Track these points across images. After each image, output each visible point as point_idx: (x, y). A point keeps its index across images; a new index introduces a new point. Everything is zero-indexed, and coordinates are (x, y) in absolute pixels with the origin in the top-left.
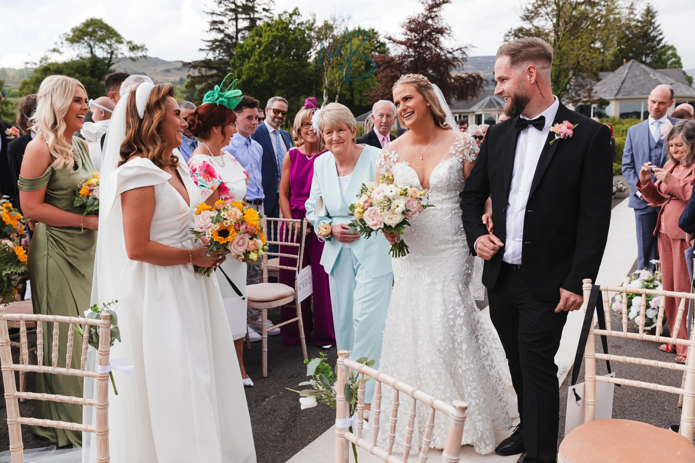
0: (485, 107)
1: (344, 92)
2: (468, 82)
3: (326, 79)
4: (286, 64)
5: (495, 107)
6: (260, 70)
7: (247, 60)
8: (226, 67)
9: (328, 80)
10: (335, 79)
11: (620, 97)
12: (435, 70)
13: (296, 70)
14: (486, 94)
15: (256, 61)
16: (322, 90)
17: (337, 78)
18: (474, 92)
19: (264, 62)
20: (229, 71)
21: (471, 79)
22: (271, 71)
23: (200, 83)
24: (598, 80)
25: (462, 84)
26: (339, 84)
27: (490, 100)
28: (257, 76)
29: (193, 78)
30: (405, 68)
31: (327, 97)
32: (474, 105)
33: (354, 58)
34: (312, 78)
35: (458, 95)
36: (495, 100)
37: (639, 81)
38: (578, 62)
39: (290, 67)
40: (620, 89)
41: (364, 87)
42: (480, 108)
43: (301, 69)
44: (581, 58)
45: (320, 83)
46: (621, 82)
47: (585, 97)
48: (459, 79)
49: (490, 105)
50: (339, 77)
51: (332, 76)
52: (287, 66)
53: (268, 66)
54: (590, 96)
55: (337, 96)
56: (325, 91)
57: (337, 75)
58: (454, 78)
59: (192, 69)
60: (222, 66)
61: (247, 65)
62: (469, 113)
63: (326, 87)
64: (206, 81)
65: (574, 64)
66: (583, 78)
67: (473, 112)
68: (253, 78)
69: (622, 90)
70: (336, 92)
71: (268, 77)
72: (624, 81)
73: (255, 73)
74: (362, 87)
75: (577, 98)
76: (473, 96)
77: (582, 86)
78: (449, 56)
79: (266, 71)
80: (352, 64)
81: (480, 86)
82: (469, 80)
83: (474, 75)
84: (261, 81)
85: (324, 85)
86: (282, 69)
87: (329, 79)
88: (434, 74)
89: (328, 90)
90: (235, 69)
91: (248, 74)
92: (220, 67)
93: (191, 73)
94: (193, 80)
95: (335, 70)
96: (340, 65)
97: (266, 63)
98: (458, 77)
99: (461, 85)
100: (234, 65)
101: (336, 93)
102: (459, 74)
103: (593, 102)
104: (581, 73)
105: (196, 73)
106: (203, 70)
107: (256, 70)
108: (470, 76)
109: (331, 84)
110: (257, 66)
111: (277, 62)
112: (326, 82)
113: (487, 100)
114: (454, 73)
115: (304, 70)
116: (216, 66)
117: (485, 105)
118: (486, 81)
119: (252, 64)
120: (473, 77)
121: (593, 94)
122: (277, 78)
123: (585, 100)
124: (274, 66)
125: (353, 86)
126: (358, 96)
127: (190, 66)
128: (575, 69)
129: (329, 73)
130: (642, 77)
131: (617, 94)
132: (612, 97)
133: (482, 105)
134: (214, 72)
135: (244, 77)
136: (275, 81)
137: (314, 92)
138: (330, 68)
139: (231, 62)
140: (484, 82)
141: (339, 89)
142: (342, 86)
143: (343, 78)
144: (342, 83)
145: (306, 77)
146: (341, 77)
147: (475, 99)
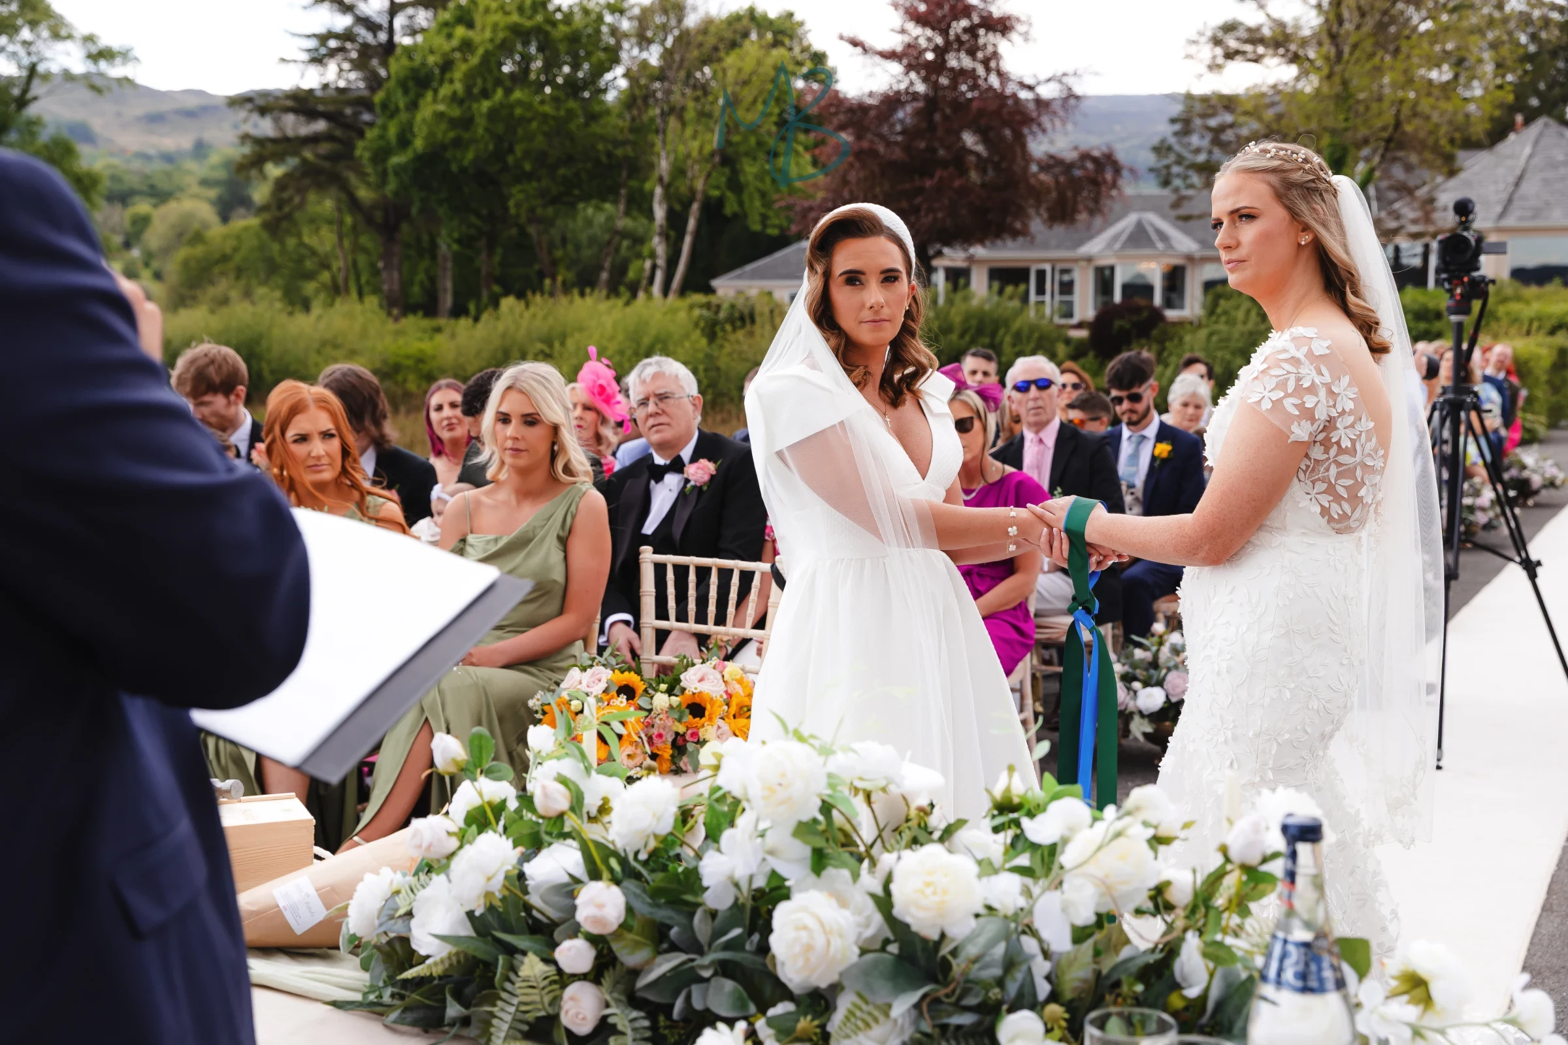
0: (1124, 247)
1: (715, 193)
2: (1078, 173)
3: (663, 154)
4: (547, 109)
5: (1150, 243)
6: (466, 122)
7: (429, 95)
8: (356, 114)
9: (667, 158)
10: (688, 156)
11: (1509, 222)
12: (984, 135)
13: (573, 126)
14: (1127, 207)
15: (454, 98)
16: (648, 186)
17: (695, 154)
18: (1096, 200)
19: (478, 101)
20: (371, 125)
21: (1089, 165)
22: (500, 128)
23: (278, 158)
24: (1452, 173)
25: (1062, 179)
26: (700, 171)
27: (1138, 225)
28: (457, 143)
29: (260, 142)
30: (898, 128)
31: (665, 206)
32: (1090, 238)
33: (747, 94)
34: (619, 152)
35: (1049, 210)
36: (1152, 225)
38: (1398, 124)
39: (554, 118)
40: (1510, 199)
41: (774, 181)
42: (1109, 245)
43: (587, 125)
44: (1406, 111)
45: (639, 167)
46: (1512, 180)
47: (1414, 222)
48: (1053, 163)
49: (1139, 238)
50: (701, 149)
51: (681, 148)
52: (545, 116)
53: (493, 114)
55: (695, 206)
56: (658, 191)
57: (695, 145)
58: (1039, 163)
59: (255, 117)
60: (348, 111)
61: (429, 108)
62: (1075, 261)
63: (661, 179)
64: (296, 153)
65: (1384, 129)
66: (1409, 168)
67: (1089, 259)
68: (444, 147)
69: (1516, 203)
70: (693, 192)
71: (491, 147)
72: (1520, 177)
73: (452, 135)
74: (768, 180)
75: (1393, 225)
76: (1092, 212)
77: (1405, 190)
78: (1024, 95)
79: (487, 130)
80: (740, 113)
81: (1114, 185)
82: (1083, 167)
83: (1096, 153)
84: (470, 155)
85: (656, 175)
86: (534, 125)
87: (672, 157)
88: (980, 148)
89: (667, 188)
90: (392, 116)
91: (431, 135)
92: (341, 114)
93: (248, 128)
94: (257, 148)
95: (689, 132)
96: (704, 115)
97: (485, 105)
98: (1051, 157)
99: (1057, 182)
100: (384, 105)
102: (1053, 150)
104: (1401, 154)
105: (265, 127)
106: (290, 119)
107: (454, 123)
108: (1085, 156)
109: (679, 171)
110: (456, 112)
111: (519, 103)
112: (664, 164)
113: (1127, 223)
114: (1039, 147)
115: (595, 128)
116: (331, 108)
117: (1124, 237)
118: (1132, 171)
119: (441, 107)
120: (1095, 160)
122: (519, 150)
123: (1414, 229)
124: (511, 115)
125: (742, 179)
126: (758, 203)
127: (249, 106)
128: (1389, 141)
129: (670, 136)
131: (1502, 216)
132: (1490, 225)
133: (1115, 238)
134: (320, 126)
135: (419, 144)
136: (510, 159)
137: (623, 191)
138: (673, 122)
139: (379, 97)
140: (1125, 173)
141: (699, 185)
142: (709, 175)
143: (712, 154)
144: (708, 166)
145: (601, 147)
146: (708, 149)
147: (1098, 221)
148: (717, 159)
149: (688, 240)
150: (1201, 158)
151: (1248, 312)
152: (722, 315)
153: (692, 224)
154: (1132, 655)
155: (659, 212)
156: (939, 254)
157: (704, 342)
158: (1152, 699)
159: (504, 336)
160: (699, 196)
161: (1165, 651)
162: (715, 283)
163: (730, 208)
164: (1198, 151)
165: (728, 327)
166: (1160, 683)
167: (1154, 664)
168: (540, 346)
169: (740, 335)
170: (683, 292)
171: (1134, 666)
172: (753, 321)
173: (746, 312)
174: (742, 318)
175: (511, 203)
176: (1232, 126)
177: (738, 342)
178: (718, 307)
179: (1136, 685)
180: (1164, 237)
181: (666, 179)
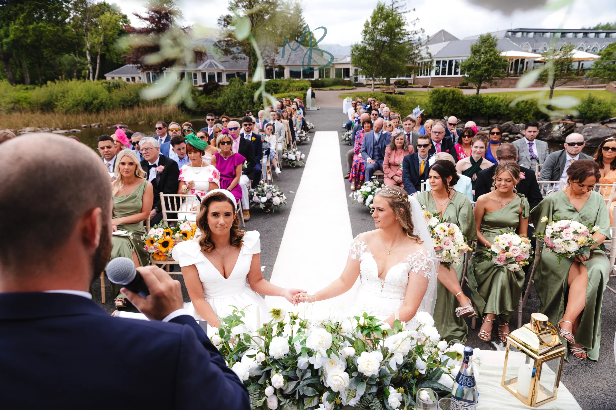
0: (207, 67)
1: (103, 53)
3: (87, 42)
5: (214, 67)
6: (26, 32)
11: (289, 64)
13: (59, 33)
14: (208, 59)
16: (84, 50)
17: (96, 42)
18: (201, 58)
22: (37, 33)
26: (99, 47)
27: (210, 62)
28: (24, 37)
31: (90, 56)
32: (200, 65)
33: (109, 27)
34: (74, 41)
36: (214, 63)
37: (298, 54)
40: (289, 59)
42: (204, 67)
43: (63, 33)
45: (81, 45)
46: (289, 54)
49: (210, 66)
50: (98, 42)
51: (92, 41)
52: (51, 30)
53: (34, 29)
54: (273, 63)
55: (99, 57)
56: (88, 52)
57: (96, 40)
61: (13, 26)
62: (197, 71)
63: (88, 49)
67: (200, 71)
68: (20, 38)
69: (290, 60)
71: (35, 38)
72: (290, 54)
73: (22, 34)
76: (200, 60)
79: (33, 33)
80: (108, 32)
83: (200, 46)
84: (29, 40)
85: (86, 47)
86: (48, 33)
87: (90, 43)
89: (90, 51)
91: (15, 34)
95: (94, 36)
97: (31, 26)
101: (97, 53)
103: (275, 67)
107: (22, 31)
109: (92, 47)
110: (22, 28)
112: (88, 45)
113: (208, 62)
115: (66, 34)
117: (207, 65)
119: (18, 26)
121: (275, 63)
122: (44, 39)
123: (270, 65)
125: (110, 49)
126: (115, 56)
129: (88, 38)
130: (300, 52)
131: (287, 62)
132: (285, 64)
133: (205, 66)
135: (12, 36)
136: (42, 42)
137: (77, 52)
138: (89, 33)
141: (99, 50)
142: (101, 48)
143: (101, 43)
144: (101, 46)
145: (68, 39)
146: (100, 42)
147: (202, 61)
148: (103, 44)
149: (98, 65)
150: (224, 48)
151: (238, 85)
152: (111, 85)
153: (98, 61)
154: (258, 190)
155: (89, 58)
156: (165, 70)
157: (107, 92)
158: (264, 199)
159: (50, 92)
160: (99, 54)
161: (265, 188)
162: (105, 75)
163: (108, 56)
164: (223, 46)
165: (113, 88)
166: (265, 196)
167: (263, 191)
168: (61, 94)
169: (116, 90)
170: (99, 79)
171: (259, 192)
172: (120, 87)
173: (117, 84)
174: (116, 86)
175: (44, 54)
176: (231, 40)
177: (117, 92)
178: (110, 83)
179: (260, 197)
180: (216, 66)
181: (89, 48)
